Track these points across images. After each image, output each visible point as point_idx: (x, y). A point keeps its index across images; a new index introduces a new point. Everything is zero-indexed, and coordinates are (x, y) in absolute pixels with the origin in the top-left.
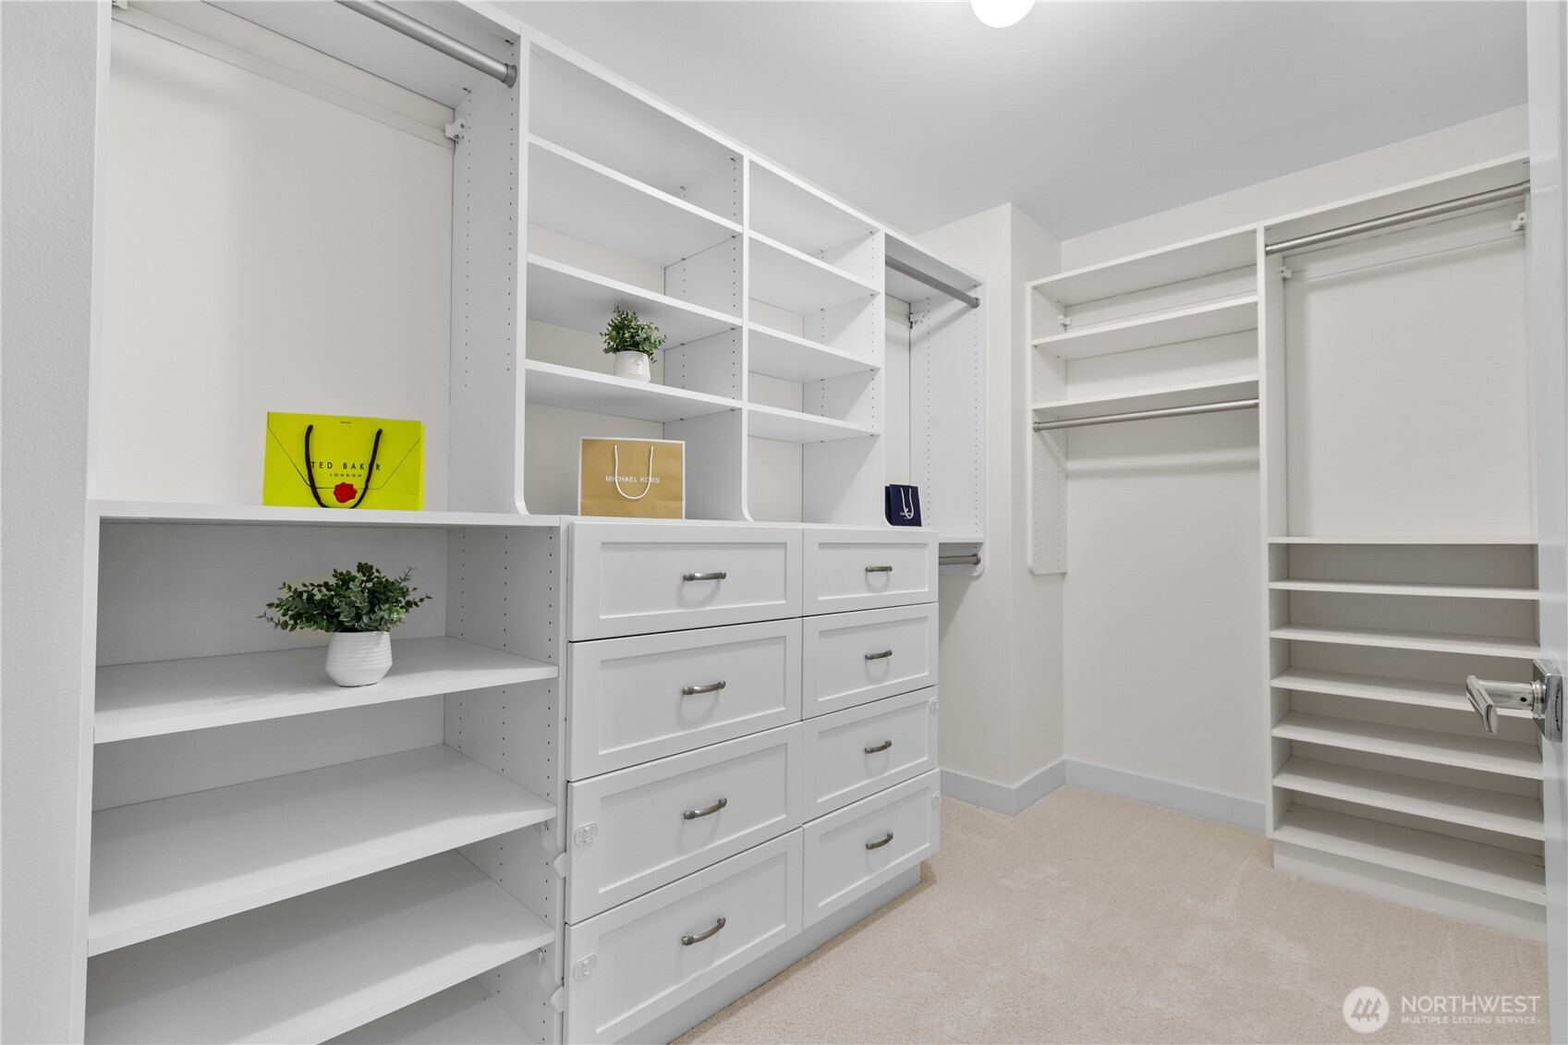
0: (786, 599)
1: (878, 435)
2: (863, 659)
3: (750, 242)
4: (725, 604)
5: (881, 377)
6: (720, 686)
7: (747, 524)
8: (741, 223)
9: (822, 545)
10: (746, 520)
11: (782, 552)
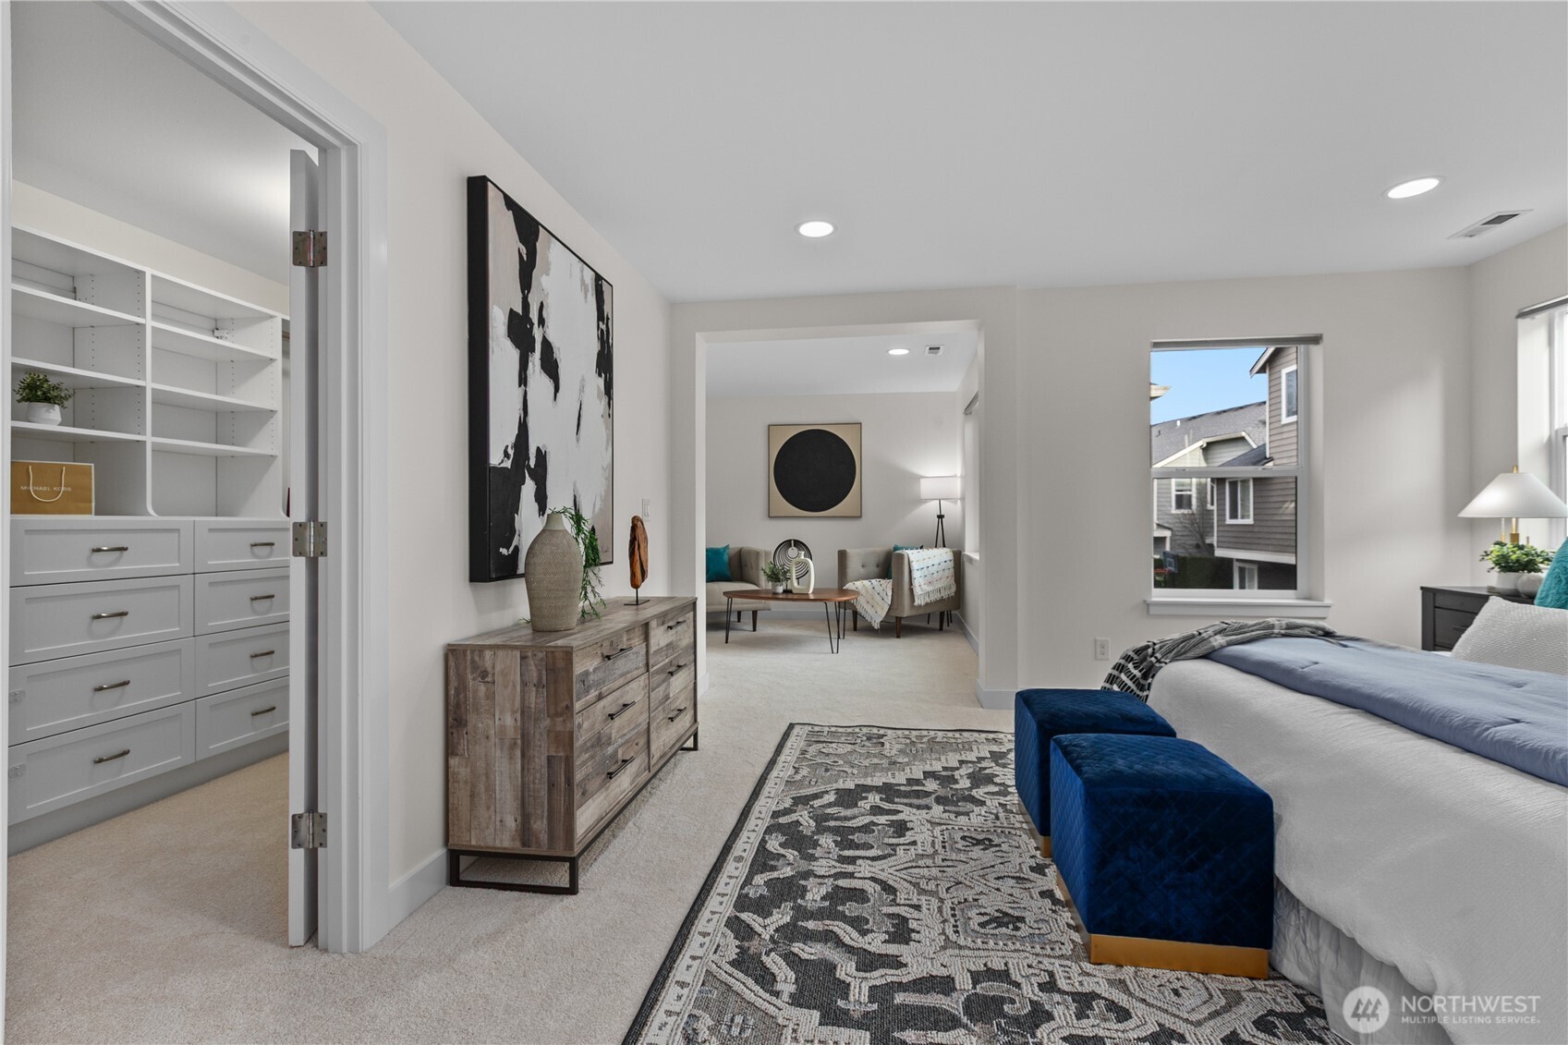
0: (179, 562)
1: (276, 456)
2: (249, 601)
3: (152, 331)
4: (125, 566)
5: (279, 416)
6: (123, 614)
7: (152, 517)
8: (144, 317)
9: (210, 530)
10: (149, 515)
11: (177, 534)
